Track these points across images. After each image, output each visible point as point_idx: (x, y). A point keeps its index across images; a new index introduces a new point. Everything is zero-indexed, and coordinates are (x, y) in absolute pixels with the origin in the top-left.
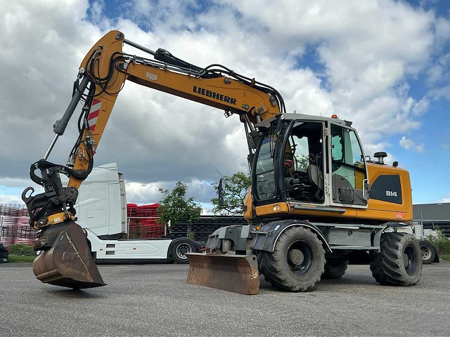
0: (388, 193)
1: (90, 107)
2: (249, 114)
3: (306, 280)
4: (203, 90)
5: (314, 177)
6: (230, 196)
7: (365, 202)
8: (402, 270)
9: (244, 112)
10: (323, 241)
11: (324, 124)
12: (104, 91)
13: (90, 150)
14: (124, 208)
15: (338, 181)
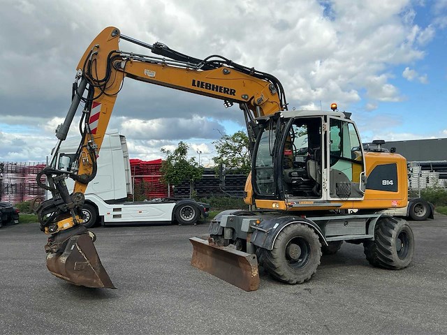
0: (385, 182)
1: (90, 111)
2: (249, 103)
3: (303, 274)
4: (202, 83)
5: (312, 173)
6: (231, 154)
7: (361, 195)
8: (395, 256)
9: (244, 102)
10: (319, 235)
11: (323, 118)
12: (103, 92)
13: (93, 154)
14: (128, 170)
15: (336, 175)
